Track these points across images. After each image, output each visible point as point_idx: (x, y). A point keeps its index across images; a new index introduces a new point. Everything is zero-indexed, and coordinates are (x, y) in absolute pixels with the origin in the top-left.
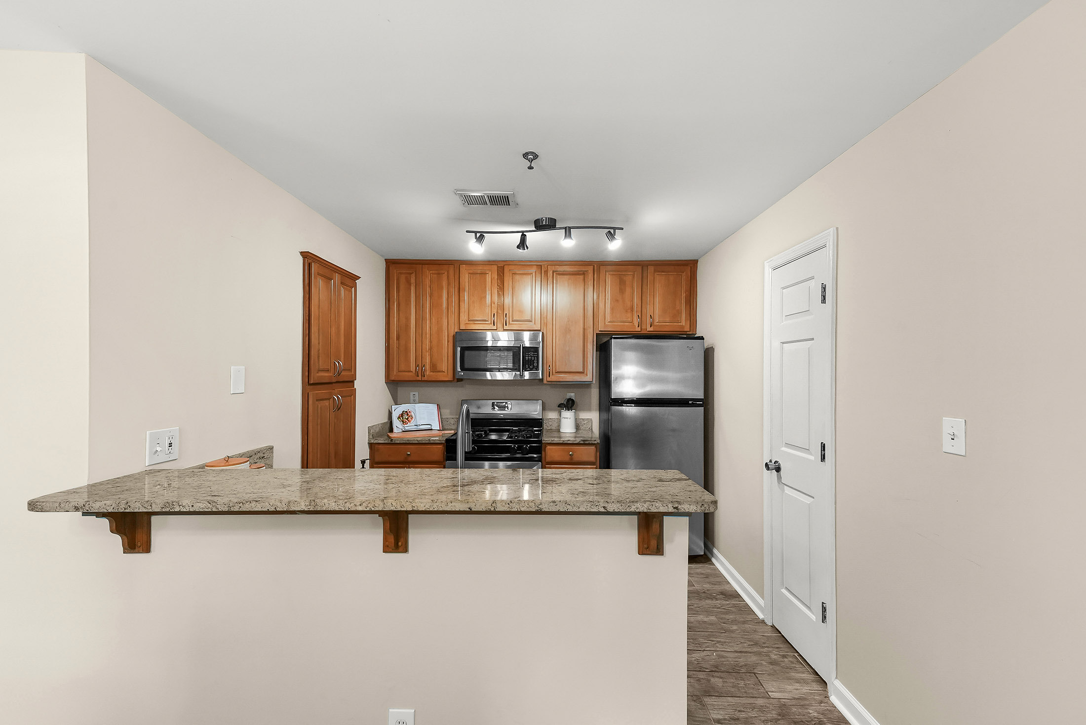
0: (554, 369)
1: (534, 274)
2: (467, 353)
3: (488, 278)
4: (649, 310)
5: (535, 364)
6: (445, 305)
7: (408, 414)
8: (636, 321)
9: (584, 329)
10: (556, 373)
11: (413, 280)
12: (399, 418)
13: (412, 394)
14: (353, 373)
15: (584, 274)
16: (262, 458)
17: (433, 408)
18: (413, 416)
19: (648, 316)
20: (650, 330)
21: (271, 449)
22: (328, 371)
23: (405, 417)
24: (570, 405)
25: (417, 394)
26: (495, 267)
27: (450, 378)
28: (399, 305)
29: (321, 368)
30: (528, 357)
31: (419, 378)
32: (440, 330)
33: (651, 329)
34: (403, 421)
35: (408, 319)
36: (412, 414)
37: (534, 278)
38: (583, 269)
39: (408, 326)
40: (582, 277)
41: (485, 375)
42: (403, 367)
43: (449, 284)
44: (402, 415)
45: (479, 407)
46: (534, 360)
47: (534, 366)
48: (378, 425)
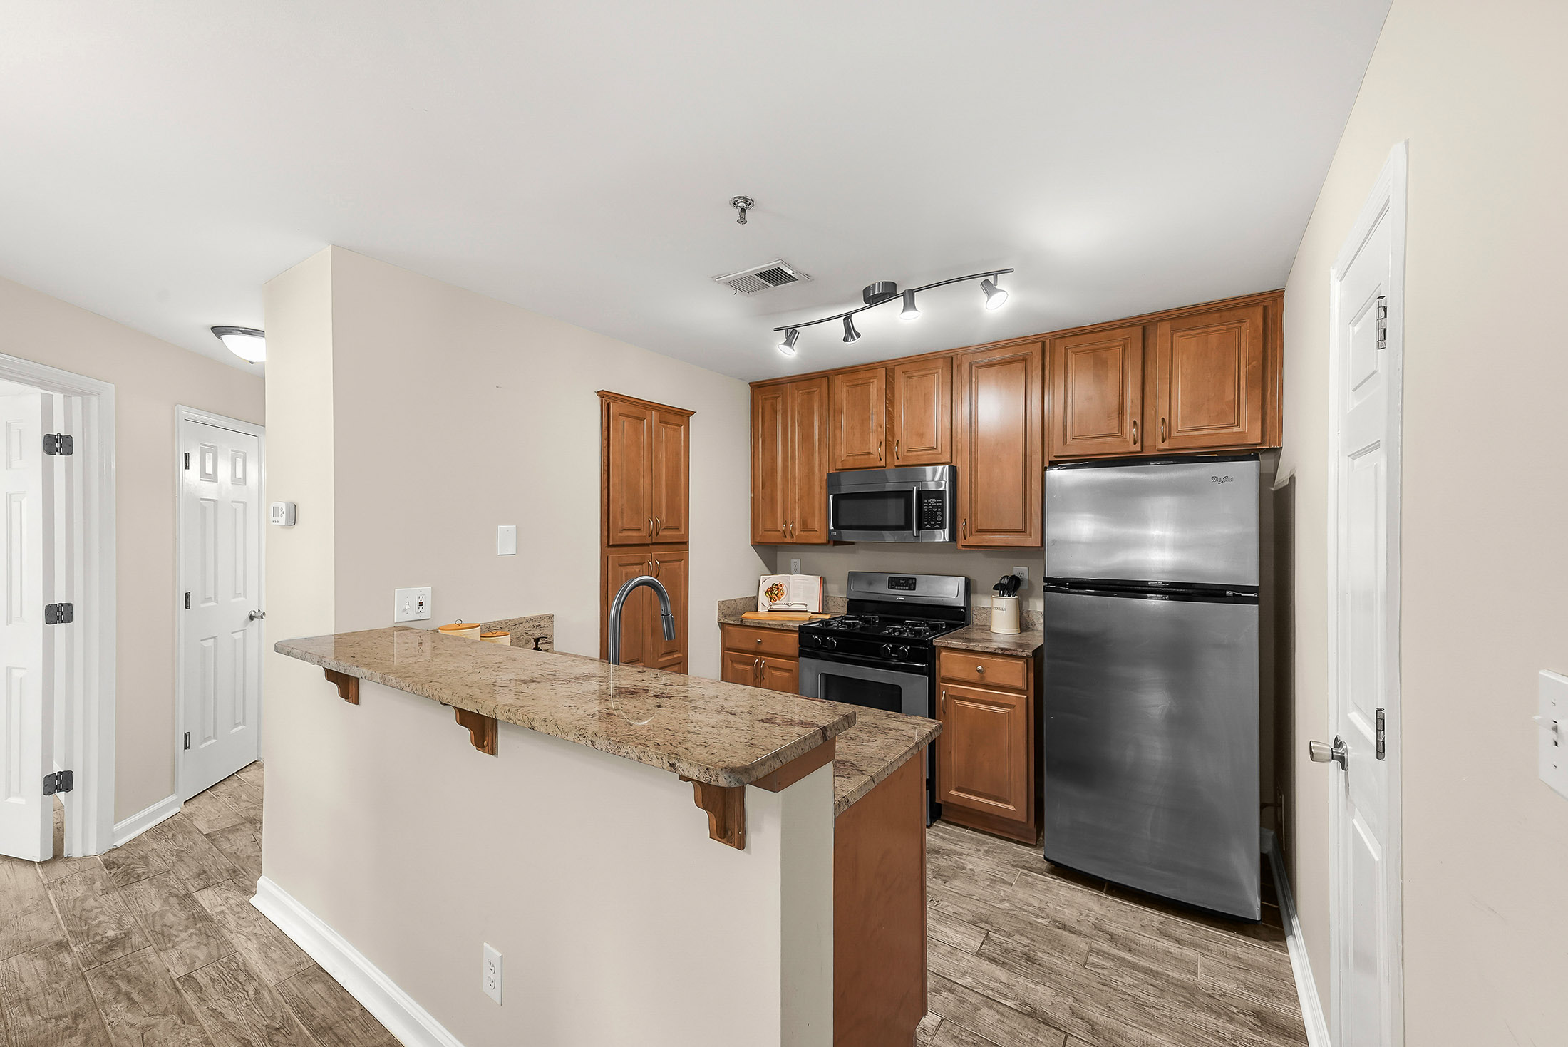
0: (973, 525)
1: (940, 372)
2: (843, 503)
3: (873, 389)
4: (1159, 408)
5: (939, 518)
6: (816, 437)
7: (778, 589)
8: (1131, 432)
9: (1025, 455)
10: (977, 531)
11: (779, 407)
12: (767, 592)
13: (793, 561)
14: (683, 533)
15: (1024, 360)
16: (537, 626)
17: (814, 582)
18: (785, 591)
19: (1159, 421)
20: (1161, 447)
21: (551, 617)
22: (639, 530)
23: (774, 591)
24: (1011, 586)
25: (798, 561)
26: (883, 371)
27: (823, 540)
28: (764, 442)
29: (626, 526)
30: (928, 506)
31: (787, 540)
32: (810, 472)
33: (1165, 445)
34: (771, 598)
35: (774, 459)
36: (784, 588)
37: (940, 380)
38: (1023, 351)
39: (774, 470)
40: (1020, 365)
42: (769, 526)
43: (821, 406)
44: (771, 589)
45: (870, 584)
46: (937, 511)
47: (936, 521)
48: (735, 600)
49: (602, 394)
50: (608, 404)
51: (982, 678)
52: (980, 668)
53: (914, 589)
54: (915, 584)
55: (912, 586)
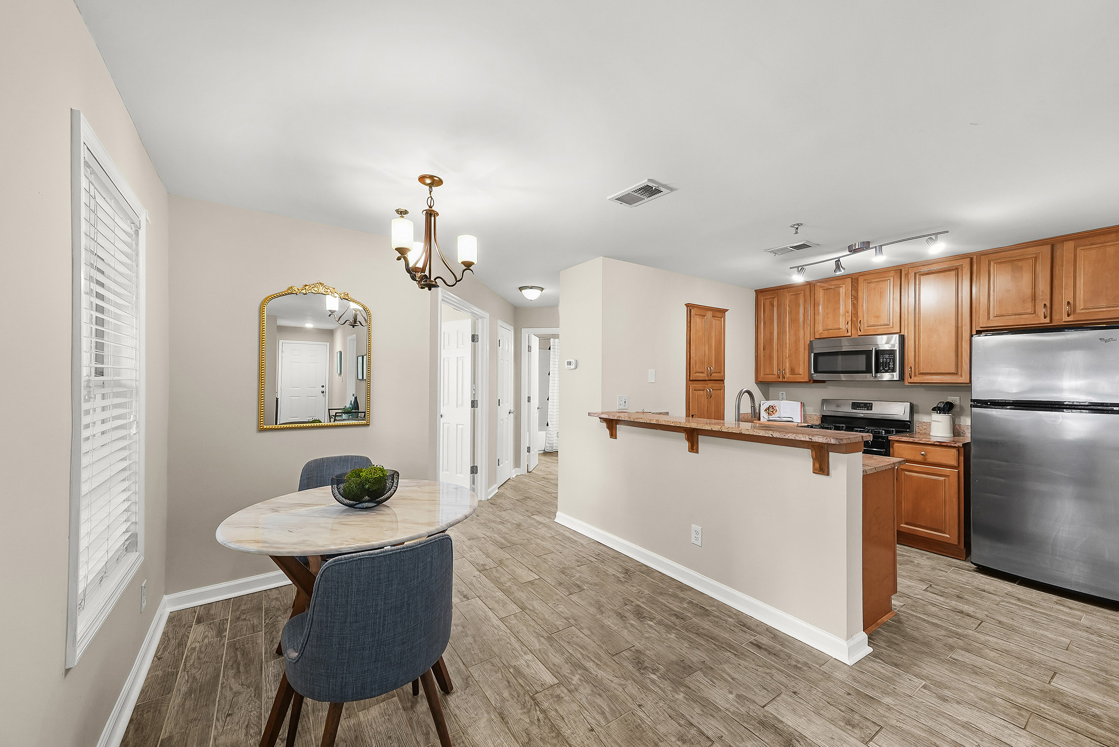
0: (917, 370)
1: (892, 279)
2: (820, 358)
3: (842, 290)
4: (1065, 295)
5: (891, 366)
6: (801, 319)
7: (773, 408)
8: (1041, 311)
9: (957, 327)
10: (920, 374)
11: (775, 303)
12: (766, 410)
13: (781, 393)
14: (722, 375)
15: (956, 270)
17: (797, 405)
18: (778, 410)
19: (1065, 303)
20: (1067, 320)
22: (703, 373)
23: (770, 410)
24: (946, 408)
25: (785, 393)
26: (850, 280)
27: (806, 379)
28: (764, 324)
29: (697, 371)
30: (883, 359)
31: (781, 380)
32: (797, 341)
33: (1071, 318)
34: (769, 413)
35: (772, 334)
36: (777, 408)
37: (892, 284)
38: (956, 263)
39: (771, 339)
40: (953, 273)
41: (840, 377)
42: (768, 371)
43: (805, 301)
44: (769, 408)
45: (838, 406)
46: (890, 362)
47: (889, 368)
48: (747, 414)
49: (687, 305)
50: (690, 310)
51: (925, 459)
52: (923, 453)
53: (872, 410)
54: (872, 407)
55: (870, 408)
